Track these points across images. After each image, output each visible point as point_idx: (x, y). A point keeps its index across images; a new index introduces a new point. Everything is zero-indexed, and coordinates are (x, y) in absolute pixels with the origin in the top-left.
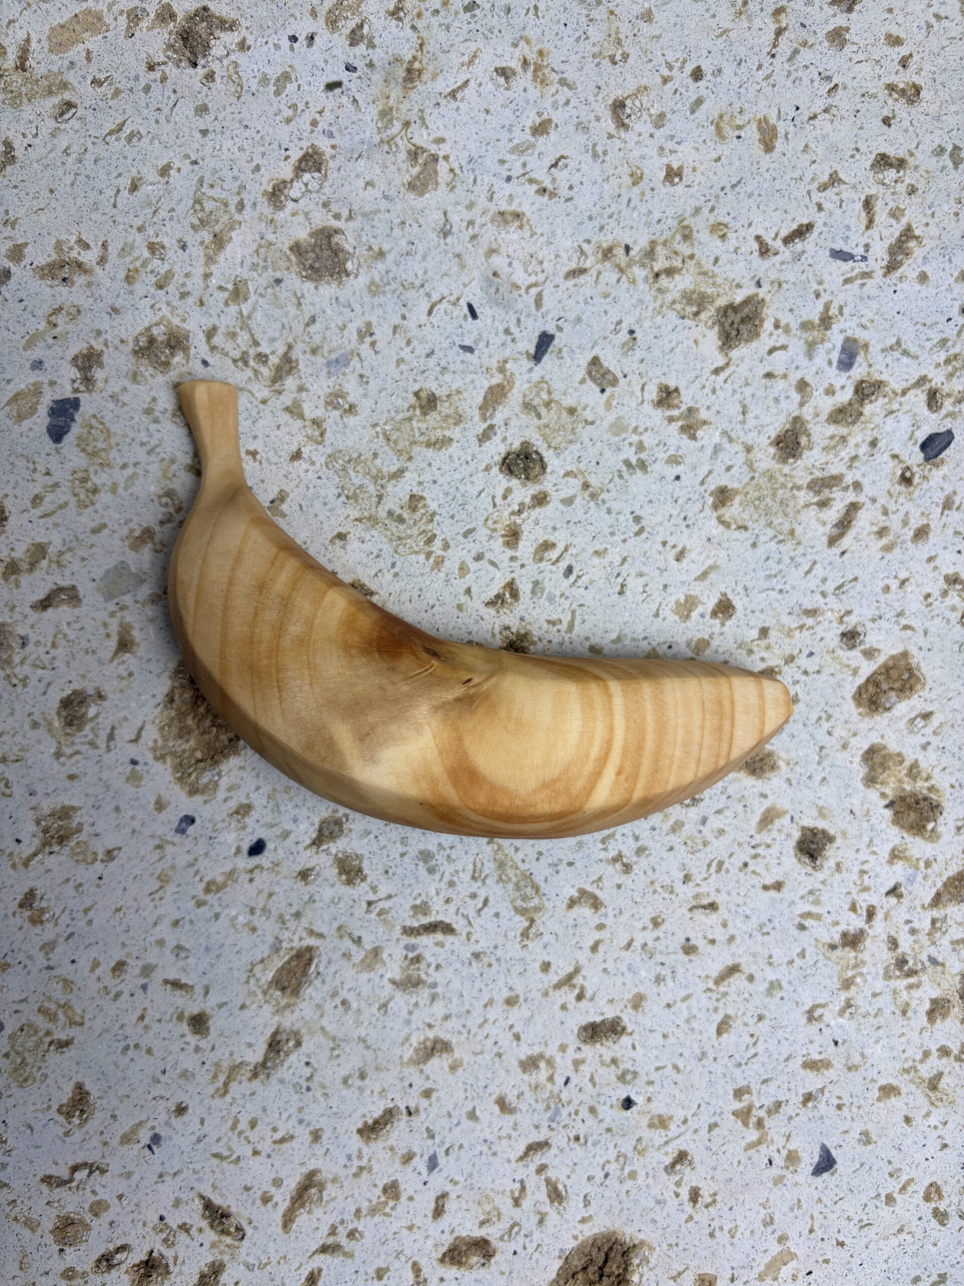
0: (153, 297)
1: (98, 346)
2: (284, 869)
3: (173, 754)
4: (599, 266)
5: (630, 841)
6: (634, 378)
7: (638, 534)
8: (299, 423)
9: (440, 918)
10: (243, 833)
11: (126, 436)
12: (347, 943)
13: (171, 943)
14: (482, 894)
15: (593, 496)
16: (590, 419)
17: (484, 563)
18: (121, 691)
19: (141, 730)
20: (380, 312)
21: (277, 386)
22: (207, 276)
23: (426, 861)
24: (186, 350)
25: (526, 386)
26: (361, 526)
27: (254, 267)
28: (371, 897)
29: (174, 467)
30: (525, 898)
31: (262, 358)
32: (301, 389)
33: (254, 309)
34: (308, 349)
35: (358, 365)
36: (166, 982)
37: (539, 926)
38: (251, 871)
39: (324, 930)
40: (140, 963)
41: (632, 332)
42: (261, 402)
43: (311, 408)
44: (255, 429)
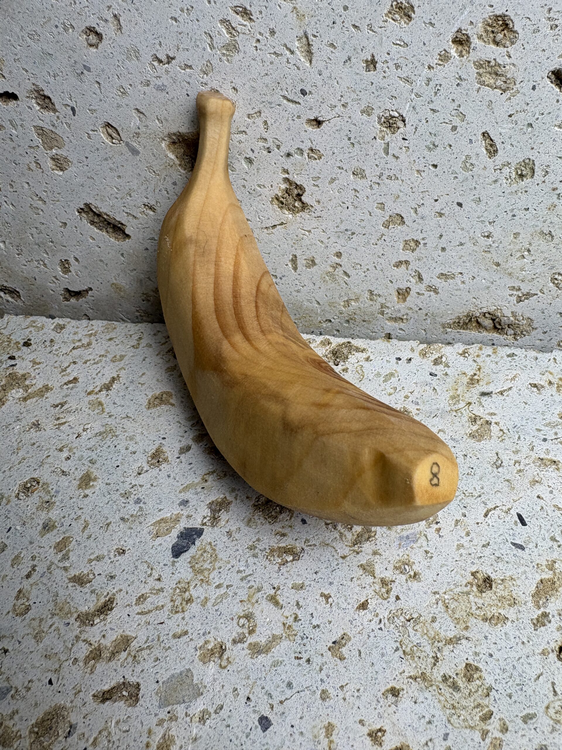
1: (230, 498)
8: (370, 579)
11: (229, 563)
21: (356, 548)
26: (415, 685)
29: (259, 595)
35: (425, 543)
42: (341, 557)
43: (382, 569)
44: (332, 577)
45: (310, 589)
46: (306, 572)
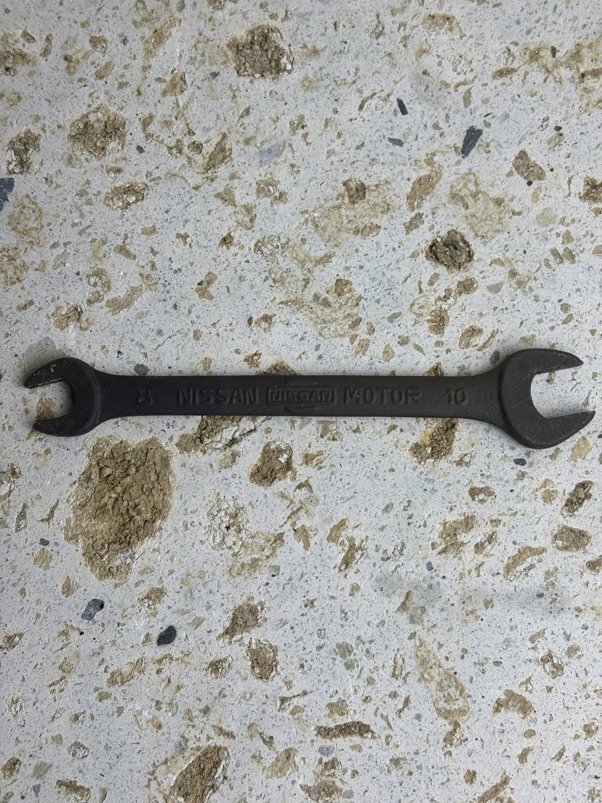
0: (93, 87)
1: (36, 131)
2: (194, 661)
3: (86, 534)
4: (527, 67)
5: (561, 639)
6: (561, 172)
7: (565, 322)
8: (230, 209)
9: (357, 718)
10: (153, 619)
11: (58, 216)
12: (258, 743)
13: (69, 740)
14: (403, 693)
15: (520, 284)
16: (517, 210)
17: (409, 348)
18: (36, 468)
19: (54, 508)
20: (312, 106)
21: (210, 174)
22: (145, 69)
23: (343, 656)
24: (122, 137)
25: (454, 177)
26: (287, 309)
27: (192, 60)
28: (285, 693)
29: (105, 248)
30: (448, 699)
31: (197, 147)
32: (233, 177)
33: (191, 100)
34: (242, 140)
35: (290, 155)
36: (60, 783)
37: (463, 732)
38: (160, 661)
39: (234, 728)
40: (34, 762)
41: (558, 128)
42: (194, 188)
43: (242, 195)
44: (187, 214)
45: (164, 231)
46: (155, 212)
